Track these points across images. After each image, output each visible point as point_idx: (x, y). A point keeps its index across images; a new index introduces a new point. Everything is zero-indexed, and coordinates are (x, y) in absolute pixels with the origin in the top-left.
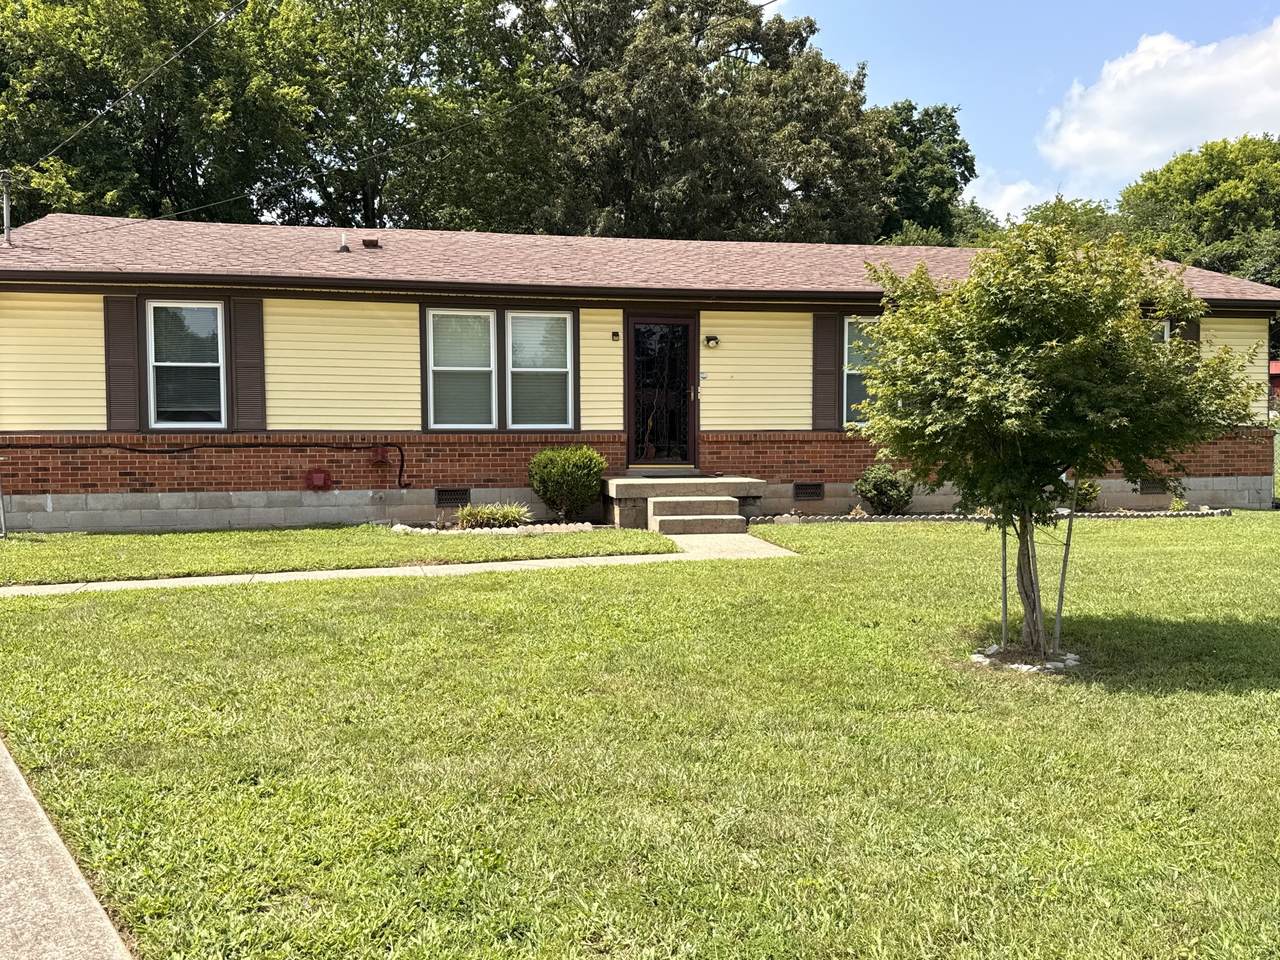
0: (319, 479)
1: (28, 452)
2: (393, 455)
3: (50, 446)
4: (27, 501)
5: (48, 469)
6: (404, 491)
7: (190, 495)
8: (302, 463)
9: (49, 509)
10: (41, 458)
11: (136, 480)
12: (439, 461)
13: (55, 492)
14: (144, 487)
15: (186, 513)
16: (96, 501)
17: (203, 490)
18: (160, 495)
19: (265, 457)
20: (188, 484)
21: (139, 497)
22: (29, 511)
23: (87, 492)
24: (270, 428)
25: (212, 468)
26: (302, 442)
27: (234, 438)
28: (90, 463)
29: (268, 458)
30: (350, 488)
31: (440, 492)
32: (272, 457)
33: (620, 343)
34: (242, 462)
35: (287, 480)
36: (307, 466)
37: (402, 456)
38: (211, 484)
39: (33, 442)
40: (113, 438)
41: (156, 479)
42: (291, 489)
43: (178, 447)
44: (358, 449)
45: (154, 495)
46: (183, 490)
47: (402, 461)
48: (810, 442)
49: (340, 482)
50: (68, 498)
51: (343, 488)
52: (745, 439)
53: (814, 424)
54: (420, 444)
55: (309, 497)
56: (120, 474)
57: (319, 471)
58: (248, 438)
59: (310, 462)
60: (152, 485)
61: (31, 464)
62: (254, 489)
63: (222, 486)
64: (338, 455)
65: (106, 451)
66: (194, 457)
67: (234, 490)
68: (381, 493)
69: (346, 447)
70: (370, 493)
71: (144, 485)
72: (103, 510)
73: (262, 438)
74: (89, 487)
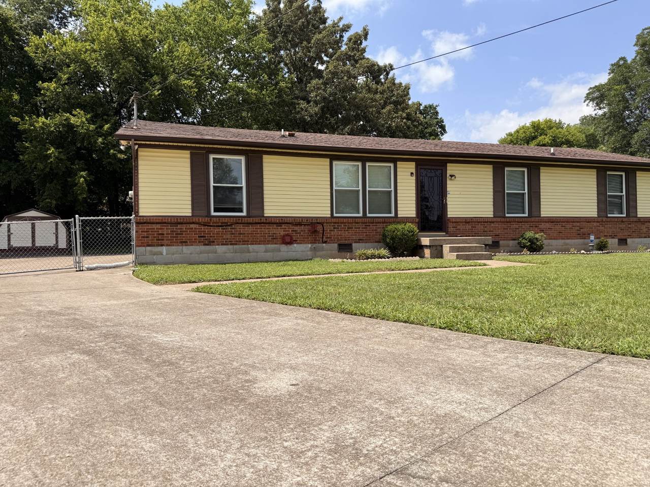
0: (288, 239)
1: (154, 226)
2: (319, 228)
3: (165, 223)
4: (154, 250)
5: (163, 234)
6: (324, 245)
7: (230, 247)
8: (280, 232)
9: (164, 254)
10: (161, 229)
11: (206, 240)
12: (339, 231)
13: (167, 245)
14: (210, 243)
15: (229, 255)
16: (187, 250)
17: (236, 244)
18: (217, 246)
19: (264, 229)
20: (230, 241)
21: (207, 248)
22: (154, 255)
23: (182, 245)
24: (265, 215)
25: (241, 234)
26: (281, 222)
27: (250, 220)
28: (184, 231)
29: (266, 230)
30: (301, 243)
31: (340, 245)
32: (267, 229)
33: (414, 178)
34: (254, 231)
35: (273, 240)
36: (282, 233)
37: (324, 228)
38: (240, 241)
39: (157, 221)
40: (196, 219)
41: (215, 239)
42: (276, 244)
43: (225, 224)
44: (305, 225)
45: (214, 247)
46: (227, 244)
47: (323, 231)
48: (493, 222)
49: (296, 241)
50: (174, 249)
51: (298, 243)
52: (468, 221)
53: (494, 215)
54: (331, 223)
55: (284, 248)
56: (199, 237)
57: (287, 235)
58: (257, 220)
59: (284, 231)
60: (213, 242)
61: (155, 232)
62: (259, 244)
63: (245, 242)
64: (296, 228)
65: (192, 226)
66: (233, 229)
67: (250, 244)
68: (315, 245)
69: (300, 224)
70: (310, 245)
71: (210, 242)
72: (191, 254)
73: (263, 220)
74: (184, 243)
